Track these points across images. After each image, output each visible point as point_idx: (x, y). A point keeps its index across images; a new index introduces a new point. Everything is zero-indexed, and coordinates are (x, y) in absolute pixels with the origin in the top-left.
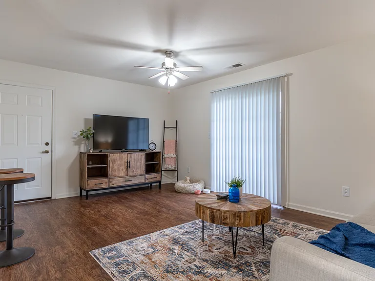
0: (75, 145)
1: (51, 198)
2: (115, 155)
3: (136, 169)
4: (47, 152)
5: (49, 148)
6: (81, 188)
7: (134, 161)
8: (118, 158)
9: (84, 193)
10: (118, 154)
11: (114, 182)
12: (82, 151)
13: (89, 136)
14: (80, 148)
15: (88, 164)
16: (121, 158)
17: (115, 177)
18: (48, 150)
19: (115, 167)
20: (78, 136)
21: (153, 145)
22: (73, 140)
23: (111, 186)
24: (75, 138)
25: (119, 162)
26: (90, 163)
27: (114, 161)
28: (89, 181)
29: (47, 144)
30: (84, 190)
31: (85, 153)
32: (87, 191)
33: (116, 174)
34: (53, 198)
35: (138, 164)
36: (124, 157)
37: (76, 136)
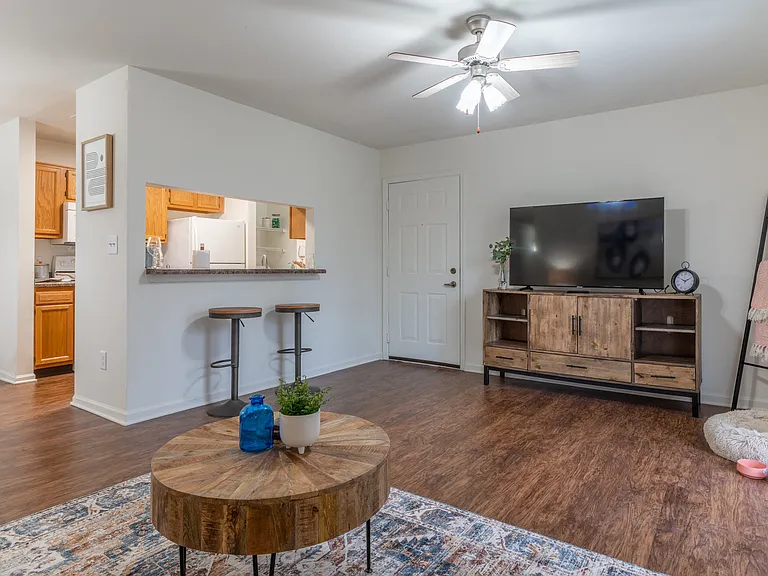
1: (459, 367)
2: (543, 297)
3: (603, 341)
4: (453, 285)
5: (455, 278)
7: (594, 317)
8: (551, 306)
10: (552, 297)
11: (540, 362)
16: (559, 307)
17: (543, 351)
18: (455, 281)
19: (544, 327)
21: (688, 276)
23: (533, 368)
25: (553, 316)
27: (541, 313)
29: (453, 271)
33: (547, 342)
34: (461, 368)
35: (610, 328)
36: (566, 304)
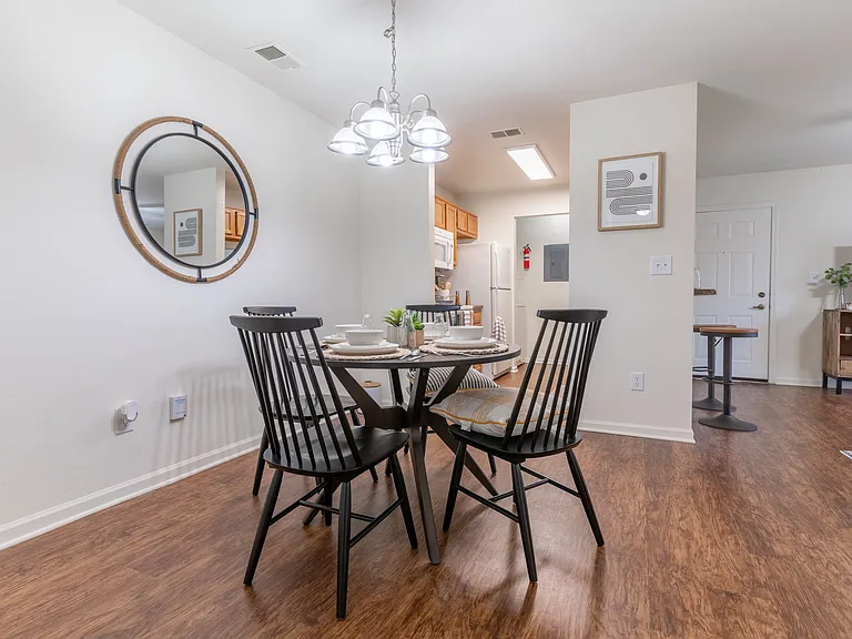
0: (815, 296)
1: (767, 381)
4: (761, 307)
5: (764, 301)
6: (824, 374)
9: (832, 384)
12: (830, 307)
13: (846, 279)
14: (824, 301)
15: (843, 331)
18: (764, 304)
20: (821, 281)
22: (810, 287)
24: (814, 284)
26: (847, 329)
28: (844, 363)
29: (762, 295)
30: (831, 376)
31: (837, 310)
32: (840, 380)
34: (770, 382)
37: (816, 281)
